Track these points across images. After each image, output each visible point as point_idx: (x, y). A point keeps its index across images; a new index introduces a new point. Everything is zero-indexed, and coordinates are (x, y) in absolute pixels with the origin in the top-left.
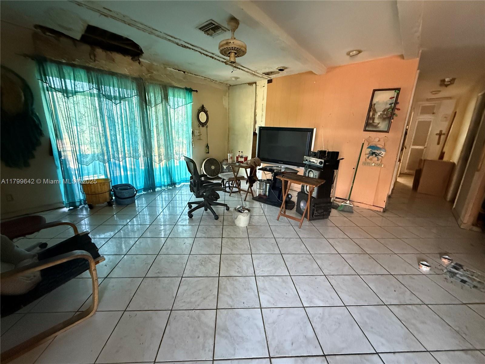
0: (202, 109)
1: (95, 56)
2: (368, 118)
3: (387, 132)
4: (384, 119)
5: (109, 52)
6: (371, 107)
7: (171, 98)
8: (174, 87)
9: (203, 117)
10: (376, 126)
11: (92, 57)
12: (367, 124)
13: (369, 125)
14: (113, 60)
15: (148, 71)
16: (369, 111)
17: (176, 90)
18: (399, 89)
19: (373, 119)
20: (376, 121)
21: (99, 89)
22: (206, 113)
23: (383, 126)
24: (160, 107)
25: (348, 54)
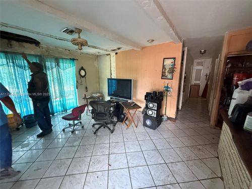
0: (82, 68)
1: (11, 45)
2: (163, 72)
3: (172, 79)
4: (170, 73)
5: (21, 43)
6: (164, 67)
7: (61, 64)
8: (63, 59)
9: (83, 73)
10: (166, 77)
11: (9, 46)
12: (163, 75)
13: (163, 76)
14: (24, 47)
15: (47, 51)
16: (163, 69)
17: (64, 60)
18: (175, 58)
19: (165, 73)
20: (167, 74)
21: (13, 63)
22: (84, 70)
23: (169, 76)
24: (55, 70)
25: (148, 41)
